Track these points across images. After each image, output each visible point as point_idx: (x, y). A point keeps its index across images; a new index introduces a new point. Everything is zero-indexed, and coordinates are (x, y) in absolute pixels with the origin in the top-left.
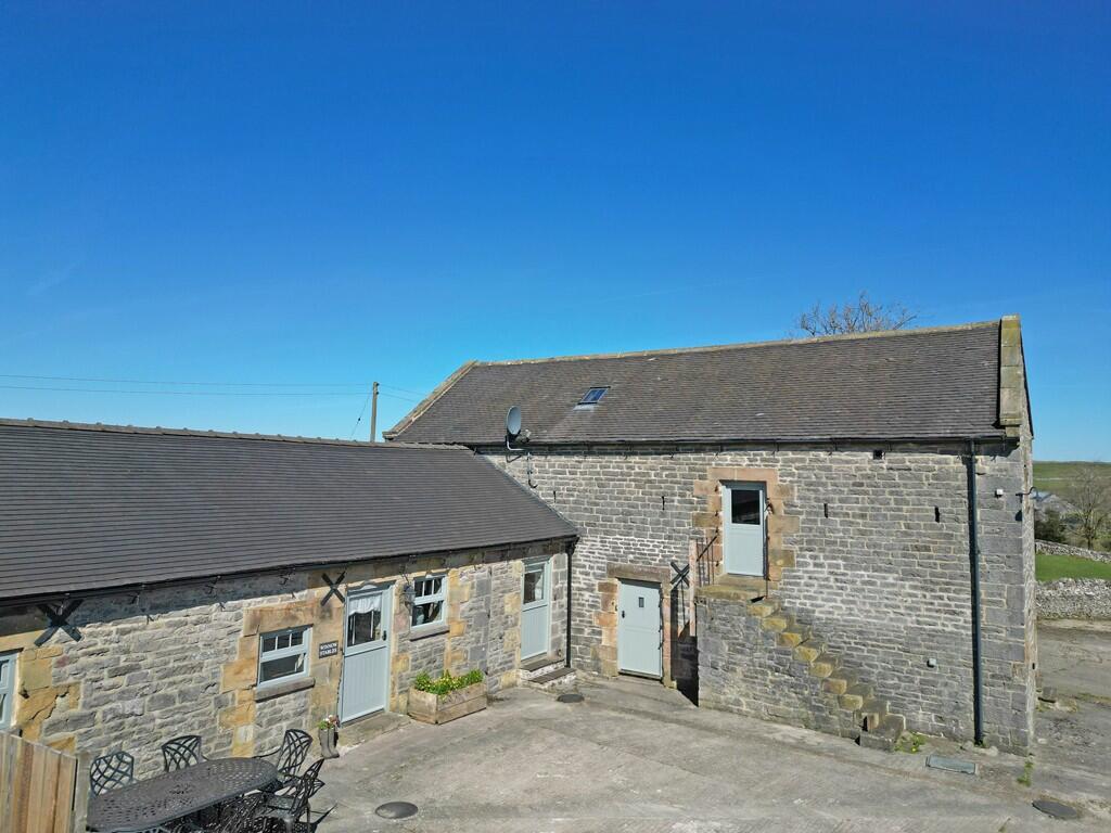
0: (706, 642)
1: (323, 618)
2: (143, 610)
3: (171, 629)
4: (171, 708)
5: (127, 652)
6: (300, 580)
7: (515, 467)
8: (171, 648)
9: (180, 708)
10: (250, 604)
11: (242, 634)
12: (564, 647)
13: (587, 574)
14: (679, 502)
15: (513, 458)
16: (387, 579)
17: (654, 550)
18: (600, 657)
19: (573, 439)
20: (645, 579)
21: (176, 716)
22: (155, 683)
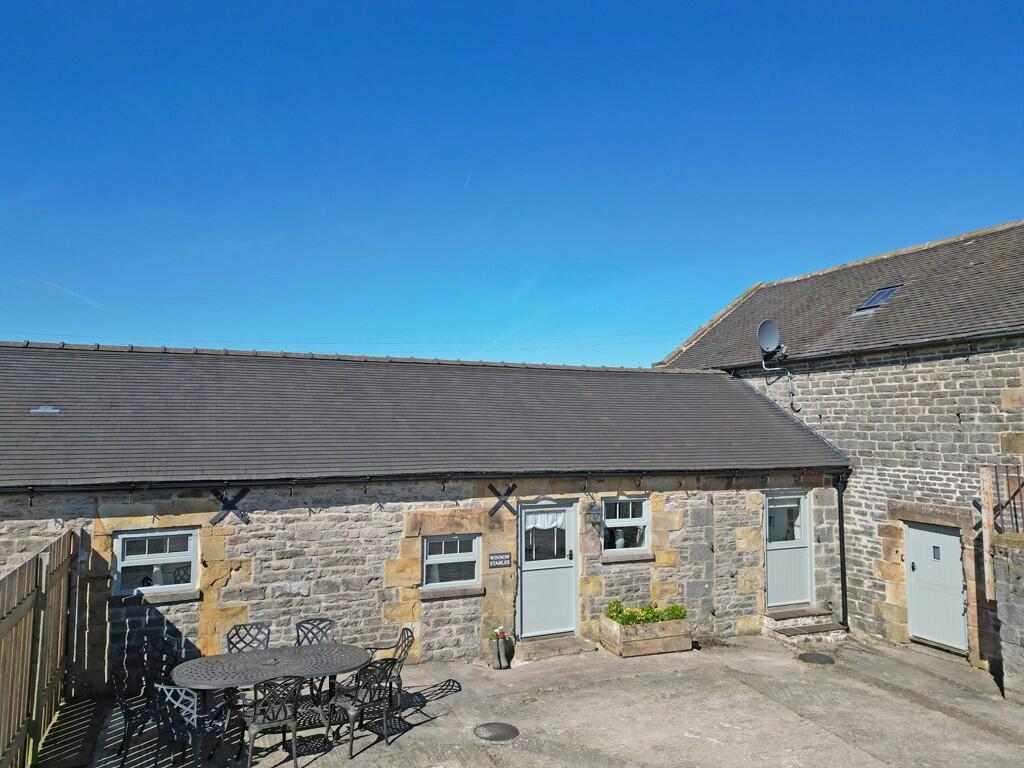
0: (1010, 610)
1: (492, 528)
2: (305, 503)
3: (332, 523)
4: (336, 594)
5: (292, 538)
6: (464, 489)
7: (776, 389)
8: (333, 539)
9: (343, 595)
10: (410, 507)
11: (403, 535)
12: (837, 597)
13: (864, 514)
14: (981, 419)
15: (773, 379)
16: (567, 496)
17: (950, 485)
18: (885, 617)
19: (837, 350)
20: (938, 522)
21: (340, 602)
22: (319, 569)
